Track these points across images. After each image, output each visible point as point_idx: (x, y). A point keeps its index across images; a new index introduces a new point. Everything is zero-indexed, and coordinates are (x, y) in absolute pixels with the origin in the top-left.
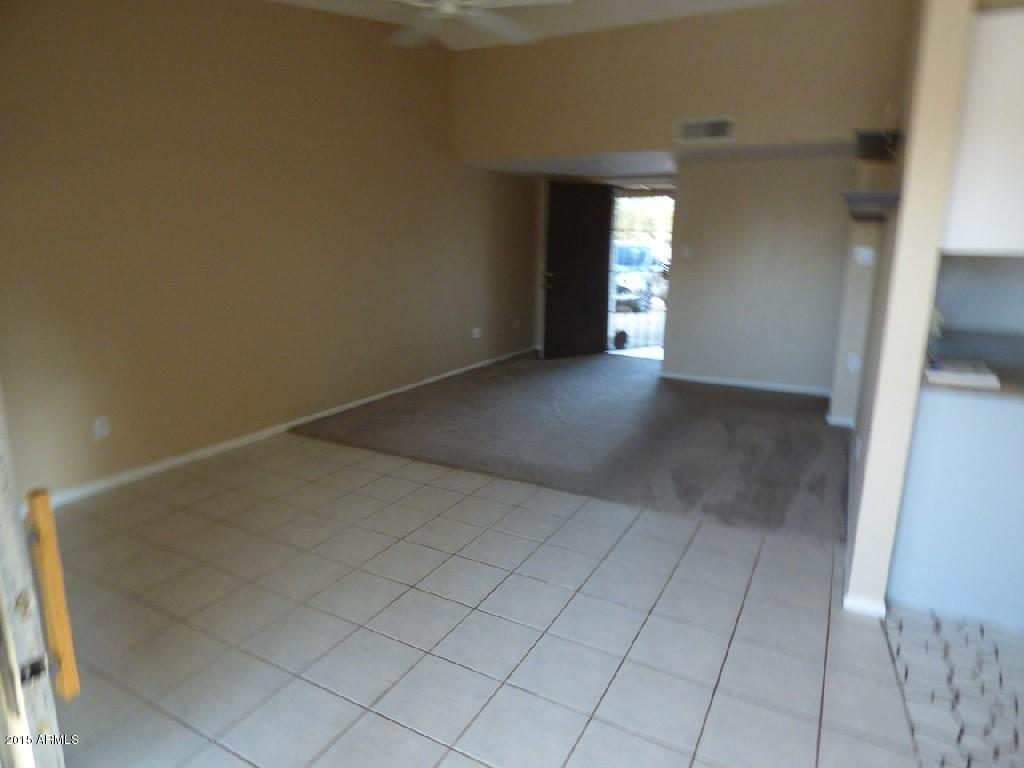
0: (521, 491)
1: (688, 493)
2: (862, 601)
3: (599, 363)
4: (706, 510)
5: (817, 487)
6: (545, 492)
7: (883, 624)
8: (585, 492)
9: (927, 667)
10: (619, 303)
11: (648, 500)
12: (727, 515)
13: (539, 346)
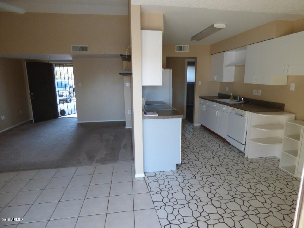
0: (32, 173)
1: (91, 158)
2: (139, 175)
3: (56, 121)
4: (97, 162)
5: (125, 147)
6: (42, 171)
7: (144, 178)
8: (57, 167)
9: (154, 186)
10: (60, 100)
11: (79, 163)
12: (103, 161)
13: (32, 119)
